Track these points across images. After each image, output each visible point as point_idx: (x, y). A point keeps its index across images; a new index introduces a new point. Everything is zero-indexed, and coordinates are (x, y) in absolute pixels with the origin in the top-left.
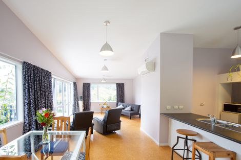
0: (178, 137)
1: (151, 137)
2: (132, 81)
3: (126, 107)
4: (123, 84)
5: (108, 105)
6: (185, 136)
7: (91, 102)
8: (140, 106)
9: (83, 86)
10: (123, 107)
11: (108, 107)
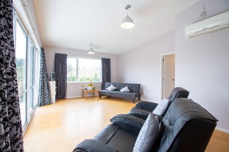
4: (109, 60)
5: (94, 86)
7: (68, 82)
8: (140, 85)
9: (56, 57)
10: (115, 88)
11: (94, 89)
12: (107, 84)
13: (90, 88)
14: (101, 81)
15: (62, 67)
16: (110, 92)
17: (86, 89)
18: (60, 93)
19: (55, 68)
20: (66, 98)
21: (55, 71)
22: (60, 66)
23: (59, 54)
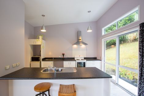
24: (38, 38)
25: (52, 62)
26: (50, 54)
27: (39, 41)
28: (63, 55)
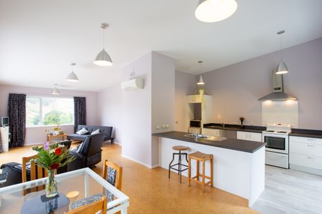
0: (174, 154)
1: (140, 163)
2: (97, 94)
3: (92, 130)
4: (84, 98)
5: (62, 130)
6: (178, 152)
7: (26, 126)
8: (112, 128)
9: (10, 98)
10: (87, 131)
11: (62, 133)
12: (79, 126)
13: (57, 133)
14: (73, 124)
15: (18, 109)
16: (80, 136)
17: (51, 134)
18: (16, 140)
19: (9, 111)
20: (25, 145)
21: (9, 115)
22: (16, 109)
23: (15, 95)
24: (199, 94)
25: (218, 130)
26: (219, 117)
27: (199, 98)
28: (242, 120)
